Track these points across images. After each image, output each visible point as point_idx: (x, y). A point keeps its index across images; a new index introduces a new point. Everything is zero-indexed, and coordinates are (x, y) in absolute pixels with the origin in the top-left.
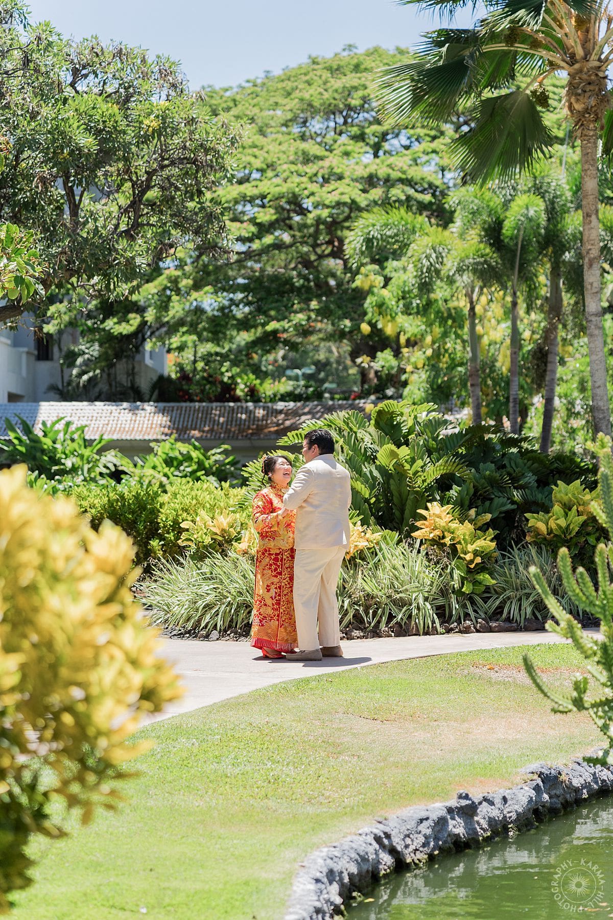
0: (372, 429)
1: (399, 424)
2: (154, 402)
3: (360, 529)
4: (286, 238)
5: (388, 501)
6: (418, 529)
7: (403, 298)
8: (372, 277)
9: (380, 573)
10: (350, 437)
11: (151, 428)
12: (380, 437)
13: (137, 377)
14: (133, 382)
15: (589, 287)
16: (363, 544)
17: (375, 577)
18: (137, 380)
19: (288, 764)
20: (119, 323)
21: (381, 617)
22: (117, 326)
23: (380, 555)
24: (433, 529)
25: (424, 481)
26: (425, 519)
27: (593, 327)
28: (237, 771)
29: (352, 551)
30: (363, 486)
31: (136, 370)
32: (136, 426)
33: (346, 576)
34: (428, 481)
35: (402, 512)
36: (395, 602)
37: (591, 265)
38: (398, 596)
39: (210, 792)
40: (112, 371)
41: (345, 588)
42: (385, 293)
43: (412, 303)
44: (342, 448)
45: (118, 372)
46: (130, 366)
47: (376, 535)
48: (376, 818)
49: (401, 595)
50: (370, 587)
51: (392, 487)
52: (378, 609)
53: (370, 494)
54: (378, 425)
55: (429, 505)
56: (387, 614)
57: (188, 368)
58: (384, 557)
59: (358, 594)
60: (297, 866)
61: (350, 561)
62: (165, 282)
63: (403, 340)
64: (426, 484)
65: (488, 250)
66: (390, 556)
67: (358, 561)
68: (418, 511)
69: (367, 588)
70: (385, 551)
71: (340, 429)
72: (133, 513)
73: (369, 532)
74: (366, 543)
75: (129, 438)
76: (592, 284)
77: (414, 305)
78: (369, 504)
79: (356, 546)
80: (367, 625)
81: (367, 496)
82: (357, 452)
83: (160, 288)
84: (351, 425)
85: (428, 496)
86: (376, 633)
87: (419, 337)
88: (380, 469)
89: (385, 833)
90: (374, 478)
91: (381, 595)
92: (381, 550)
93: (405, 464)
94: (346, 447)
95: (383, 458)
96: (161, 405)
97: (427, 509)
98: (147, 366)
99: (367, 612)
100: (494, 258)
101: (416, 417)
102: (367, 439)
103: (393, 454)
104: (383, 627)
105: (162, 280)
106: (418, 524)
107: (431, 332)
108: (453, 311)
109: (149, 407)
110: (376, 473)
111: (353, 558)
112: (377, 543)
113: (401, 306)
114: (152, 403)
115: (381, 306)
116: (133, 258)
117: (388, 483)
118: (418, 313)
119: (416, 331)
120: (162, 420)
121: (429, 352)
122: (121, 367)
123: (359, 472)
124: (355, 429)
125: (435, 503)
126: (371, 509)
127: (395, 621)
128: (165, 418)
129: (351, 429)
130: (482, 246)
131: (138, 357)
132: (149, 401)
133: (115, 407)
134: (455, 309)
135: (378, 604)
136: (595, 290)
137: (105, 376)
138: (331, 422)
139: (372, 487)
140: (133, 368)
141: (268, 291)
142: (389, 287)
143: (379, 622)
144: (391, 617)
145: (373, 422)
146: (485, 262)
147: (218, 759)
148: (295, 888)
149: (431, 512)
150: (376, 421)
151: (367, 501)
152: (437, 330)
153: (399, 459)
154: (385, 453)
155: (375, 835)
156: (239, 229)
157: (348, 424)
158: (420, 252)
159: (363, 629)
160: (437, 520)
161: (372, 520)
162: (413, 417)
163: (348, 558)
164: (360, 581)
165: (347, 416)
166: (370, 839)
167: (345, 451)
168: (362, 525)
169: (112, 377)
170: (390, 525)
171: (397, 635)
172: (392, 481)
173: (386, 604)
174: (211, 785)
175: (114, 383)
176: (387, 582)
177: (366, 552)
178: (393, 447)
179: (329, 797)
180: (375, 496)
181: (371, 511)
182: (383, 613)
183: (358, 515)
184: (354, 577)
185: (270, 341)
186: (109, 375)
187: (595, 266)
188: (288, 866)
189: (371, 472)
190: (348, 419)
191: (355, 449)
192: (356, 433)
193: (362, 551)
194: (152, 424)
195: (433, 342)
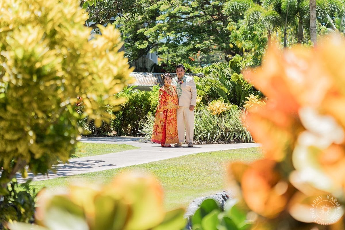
0: (229, 69)
1: (239, 67)
2: (152, 72)
3: (224, 104)
4: (202, 13)
5: (234, 95)
6: (245, 104)
7: (244, 34)
8: (233, 26)
9: (231, 120)
10: (221, 71)
11: (151, 82)
12: (232, 71)
13: (146, 64)
14: (145, 66)
15: (312, 17)
16: (225, 109)
17: (229, 121)
18: (146, 65)
19: (192, 175)
20: (140, 44)
21: (231, 136)
22: (139, 46)
23: (231, 113)
24: (251, 104)
25: (248, 87)
26: (248, 100)
27: (313, 32)
28: (172, 177)
29: (221, 111)
30: (225, 89)
31: (146, 61)
32: (145, 81)
33: (218, 121)
34: (250, 87)
35: (240, 98)
36: (236, 131)
37: (312, 9)
38: (237, 128)
39: (162, 182)
40: (137, 61)
41: (218, 125)
42: (238, 32)
43: (247, 36)
44: (218, 75)
45: (139, 62)
46: (144, 60)
47: (229, 106)
48: (223, 190)
49: (239, 128)
50: (227, 125)
51: (236, 89)
52: (230, 133)
53: (228, 92)
54: (231, 67)
55: (250, 95)
56: (233, 135)
57: (165, 62)
58: (232, 114)
59: (223, 128)
60: (191, 201)
61: (220, 115)
62: (157, 28)
63: (244, 49)
64: (249, 88)
65: (276, 13)
66: (235, 114)
67: (223, 115)
68: (246, 97)
69: (226, 125)
70: (233, 112)
71: (217, 68)
72: (141, 101)
73: (227, 105)
74: (226, 109)
75: (142, 85)
76: (312, 16)
77: (248, 36)
78: (228, 95)
79: (222, 110)
80: (226, 139)
81: (227, 92)
82: (223, 77)
83: (155, 30)
84: (221, 67)
85: (250, 93)
86: (229, 142)
87: (250, 49)
88: (232, 82)
89: (226, 195)
90: (230, 86)
91: (231, 128)
92: (231, 111)
93: (241, 80)
94: (219, 75)
95: (233, 79)
96: (155, 73)
97: (249, 97)
98: (150, 60)
99: (226, 135)
100: (278, 16)
101: (245, 65)
102: (227, 72)
103: (237, 77)
104: (232, 139)
105: (156, 27)
106: (245, 102)
107: (255, 47)
108: (263, 39)
109: (151, 74)
110: (230, 84)
111: (221, 114)
112: (230, 109)
113: (244, 37)
114: (151, 73)
115: (236, 37)
116: (141, 4)
117: (235, 87)
118: (250, 40)
119: (249, 46)
120: (155, 79)
121: (253, 54)
122: (140, 60)
123: (224, 84)
124: (223, 69)
125: (252, 95)
126: (228, 97)
127: (236, 137)
128: (156, 78)
129: (221, 69)
130: (274, 12)
131: (147, 56)
132: (151, 72)
133: (138, 74)
134: (263, 38)
135: (230, 131)
136: (314, 18)
137: (134, 63)
138: (214, 66)
139: (229, 89)
140: (145, 60)
141: (195, 32)
142: (239, 30)
143: (230, 138)
144: (235, 136)
145: (229, 66)
146: (275, 17)
147: (166, 173)
148: (190, 207)
149: (251, 98)
150: (230, 65)
151: (227, 94)
152: (257, 46)
153: (239, 79)
154: (233, 77)
155: (223, 195)
156: (185, 9)
157: (220, 67)
158: (250, 13)
159: (224, 140)
160: (253, 100)
161: (228, 101)
162: (244, 64)
163: (219, 114)
164: (223, 122)
165: (220, 64)
166: (221, 196)
167: (219, 76)
168: (225, 102)
169: (137, 64)
170: (235, 103)
171: (237, 143)
172: (236, 87)
173: (233, 131)
174: (162, 180)
175: (137, 66)
176: (234, 123)
177: (226, 112)
178: (237, 74)
179: (206, 185)
180: (230, 92)
181: (228, 98)
182: (232, 135)
183: (223, 99)
184: (221, 121)
185: (195, 50)
186: (136, 63)
187: (314, 9)
188: (188, 201)
189: (228, 83)
190: (220, 65)
191: (222, 75)
192: (223, 70)
193: (224, 112)
194: (151, 80)
195: (255, 50)
